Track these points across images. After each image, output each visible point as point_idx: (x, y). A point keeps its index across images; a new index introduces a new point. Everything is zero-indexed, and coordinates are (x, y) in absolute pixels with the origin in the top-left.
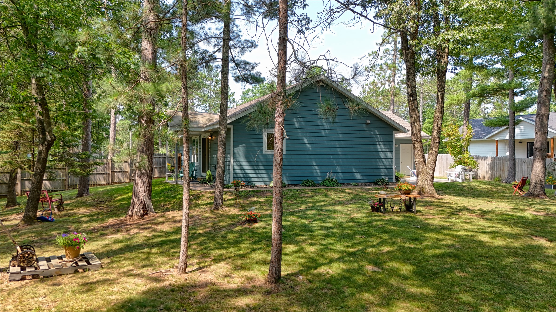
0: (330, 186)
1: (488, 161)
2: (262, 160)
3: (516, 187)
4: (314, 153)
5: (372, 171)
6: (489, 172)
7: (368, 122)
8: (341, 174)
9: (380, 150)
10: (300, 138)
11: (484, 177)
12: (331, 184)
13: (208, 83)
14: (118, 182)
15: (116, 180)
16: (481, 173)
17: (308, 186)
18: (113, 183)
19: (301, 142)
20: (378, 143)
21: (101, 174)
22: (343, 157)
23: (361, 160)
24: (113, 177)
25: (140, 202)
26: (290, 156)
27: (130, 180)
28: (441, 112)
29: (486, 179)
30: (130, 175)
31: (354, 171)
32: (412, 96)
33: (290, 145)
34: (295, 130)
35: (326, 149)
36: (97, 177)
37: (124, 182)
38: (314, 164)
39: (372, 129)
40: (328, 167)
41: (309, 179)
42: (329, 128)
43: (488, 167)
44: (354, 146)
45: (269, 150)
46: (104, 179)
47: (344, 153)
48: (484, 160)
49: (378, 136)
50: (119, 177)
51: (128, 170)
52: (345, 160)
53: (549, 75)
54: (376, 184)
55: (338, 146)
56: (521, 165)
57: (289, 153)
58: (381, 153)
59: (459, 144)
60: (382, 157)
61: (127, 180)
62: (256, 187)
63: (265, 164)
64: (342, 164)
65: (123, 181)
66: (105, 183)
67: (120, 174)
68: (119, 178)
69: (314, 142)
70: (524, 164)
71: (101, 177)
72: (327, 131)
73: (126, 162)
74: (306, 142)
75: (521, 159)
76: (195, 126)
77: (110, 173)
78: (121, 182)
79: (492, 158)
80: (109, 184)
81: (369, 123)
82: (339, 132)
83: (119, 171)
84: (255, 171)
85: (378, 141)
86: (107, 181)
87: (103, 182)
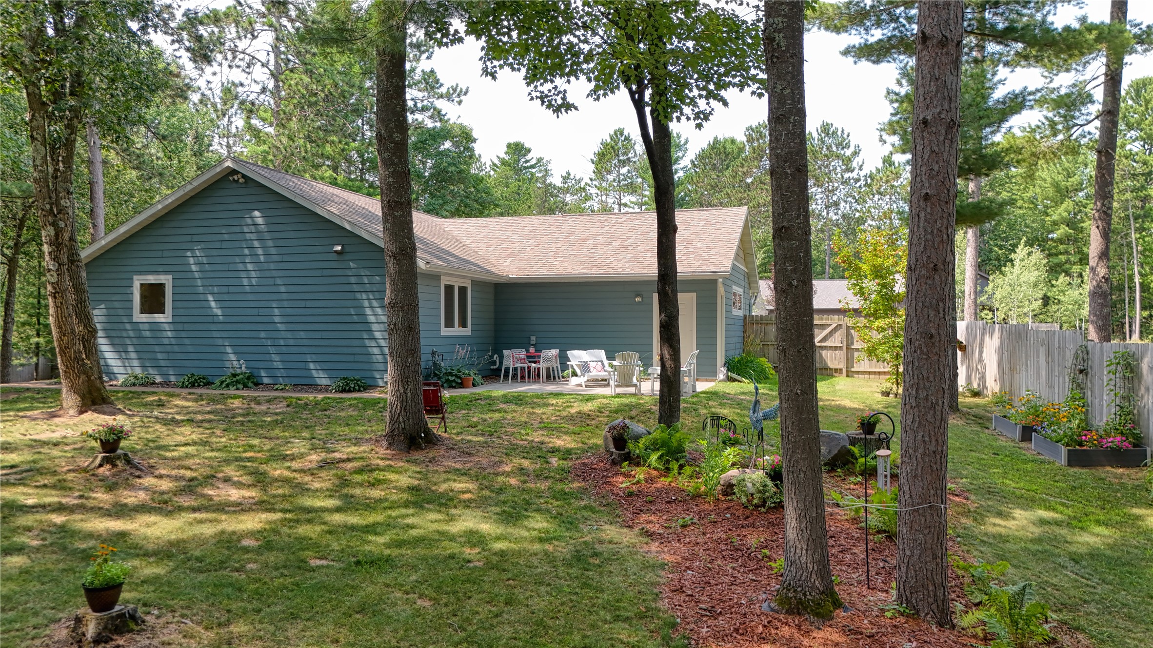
2: (131, 334)
4: (229, 327)
5: (351, 359)
7: (337, 248)
8: (280, 365)
9: (372, 319)
10: (202, 297)
19: (204, 304)
20: (367, 305)
22: (289, 335)
26: (179, 327)
31: (312, 366)
33: (179, 305)
34: (190, 275)
35: (249, 312)
38: (229, 349)
39: (351, 264)
42: (258, 274)
44: (309, 304)
45: (143, 315)
47: (290, 327)
52: (291, 342)
55: (276, 312)
57: (178, 319)
60: (375, 327)
63: (139, 348)
64: (284, 349)
69: (226, 297)
72: (254, 281)
74: (213, 304)
81: (339, 252)
82: (276, 274)
85: (366, 292)
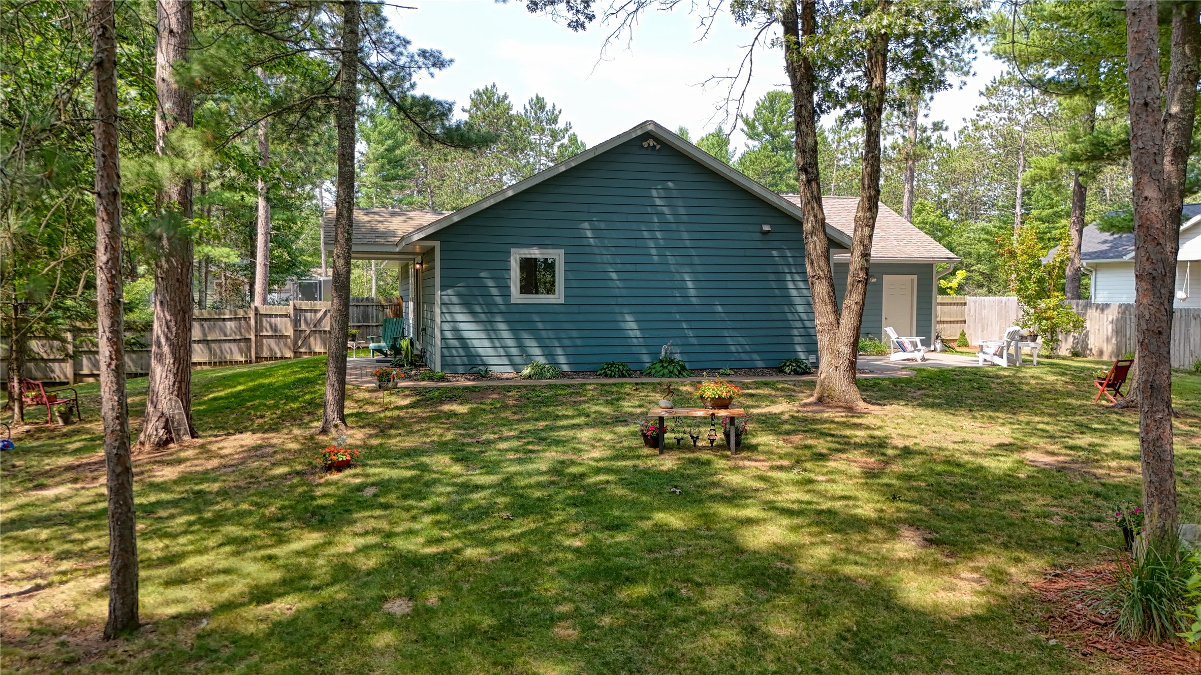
0: (663, 376)
1: (1112, 314)
3: (1101, 384)
5: (775, 340)
6: (1114, 341)
7: (766, 228)
9: (794, 293)
10: (600, 267)
11: (1101, 353)
12: (666, 371)
13: (534, 138)
14: (271, 358)
15: (266, 353)
16: (1094, 343)
17: (611, 377)
18: (259, 359)
19: (602, 275)
20: (789, 277)
21: (235, 340)
22: (702, 309)
23: (747, 317)
24: (259, 346)
25: (159, 414)
26: (575, 309)
27: (295, 353)
28: (870, 209)
29: (1105, 358)
30: (295, 343)
31: (729, 341)
32: (806, 172)
33: (574, 284)
34: (588, 250)
36: (226, 346)
37: (281, 358)
38: (633, 326)
39: (776, 245)
40: (661, 333)
41: (616, 359)
42: (658, 251)
43: (1110, 327)
44: (730, 285)
45: (524, 296)
46: (241, 352)
47: (704, 301)
48: (1102, 310)
49: (791, 260)
50: (271, 346)
51: (290, 332)
53: (1182, 111)
54: (781, 371)
56: (1188, 326)
57: (572, 301)
58: (798, 300)
59: (1036, 274)
60: (800, 309)
61: (289, 354)
62: (491, 378)
64: (700, 325)
65: (279, 355)
66: (243, 359)
67: (272, 342)
68: (271, 350)
69: (632, 276)
70: (1193, 322)
71: (234, 347)
73: (286, 316)
74: (614, 276)
75: (1188, 310)
76: (383, 241)
77: (253, 338)
78: (276, 358)
79: (1120, 306)
80: (251, 362)
81: (768, 232)
82: (693, 252)
83: (270, 334)
84: (493, 343)
85: (791, 273)
86: (246, 356)
87: (239, 358)
